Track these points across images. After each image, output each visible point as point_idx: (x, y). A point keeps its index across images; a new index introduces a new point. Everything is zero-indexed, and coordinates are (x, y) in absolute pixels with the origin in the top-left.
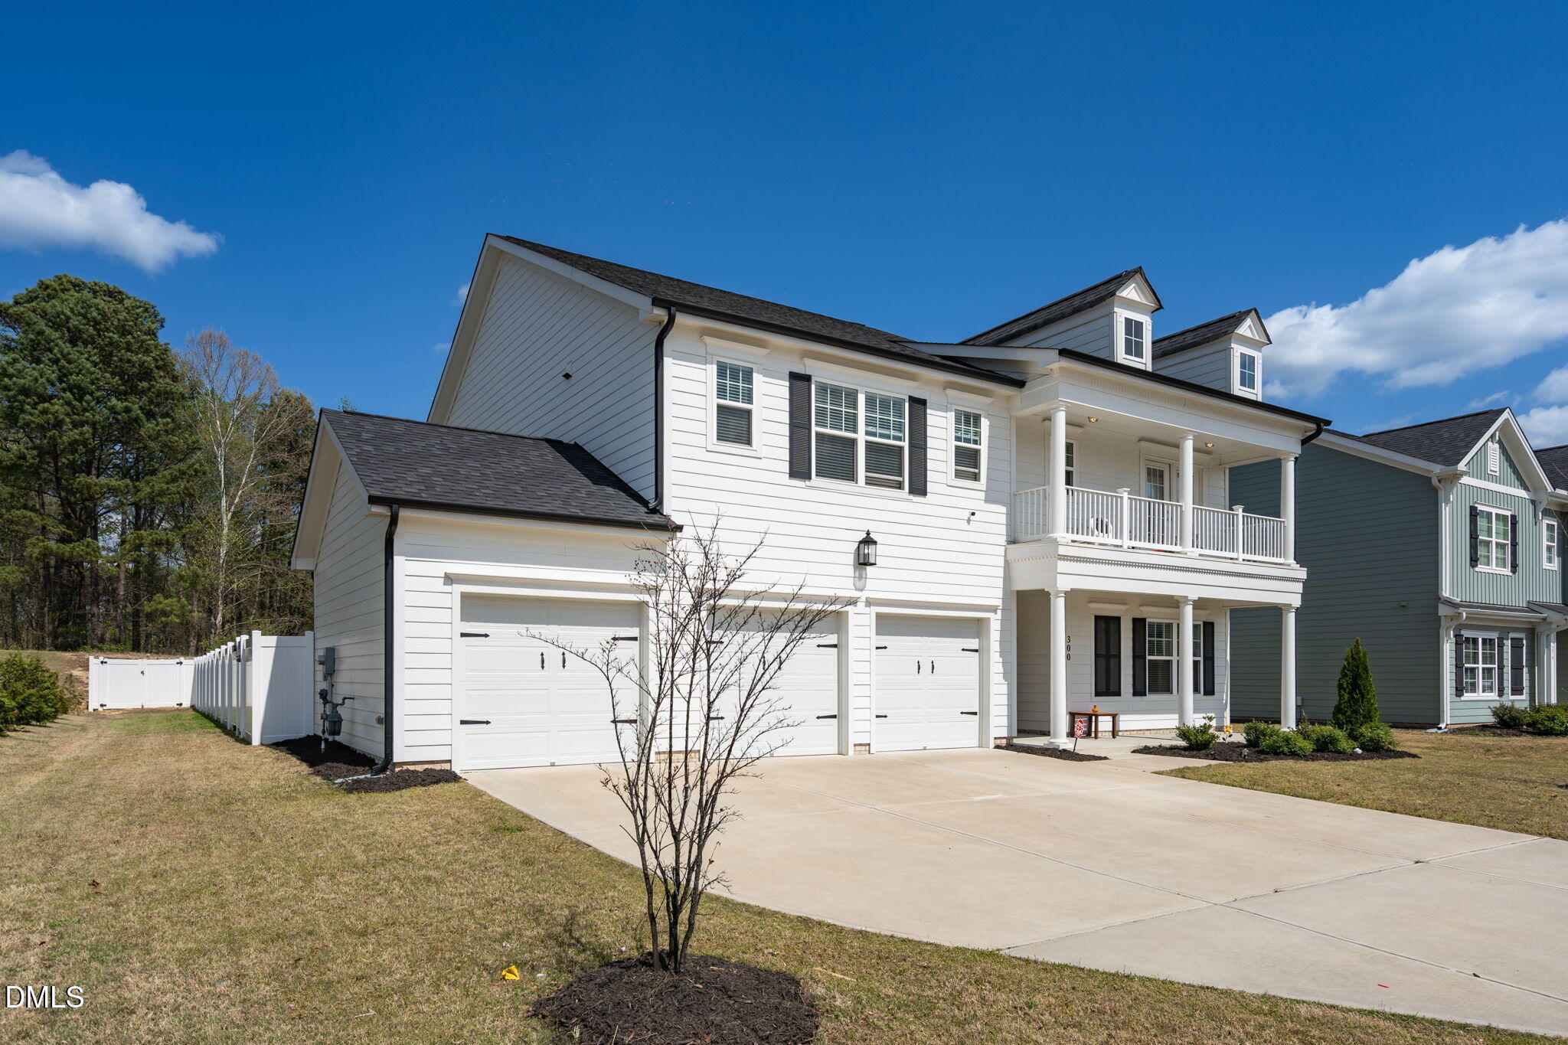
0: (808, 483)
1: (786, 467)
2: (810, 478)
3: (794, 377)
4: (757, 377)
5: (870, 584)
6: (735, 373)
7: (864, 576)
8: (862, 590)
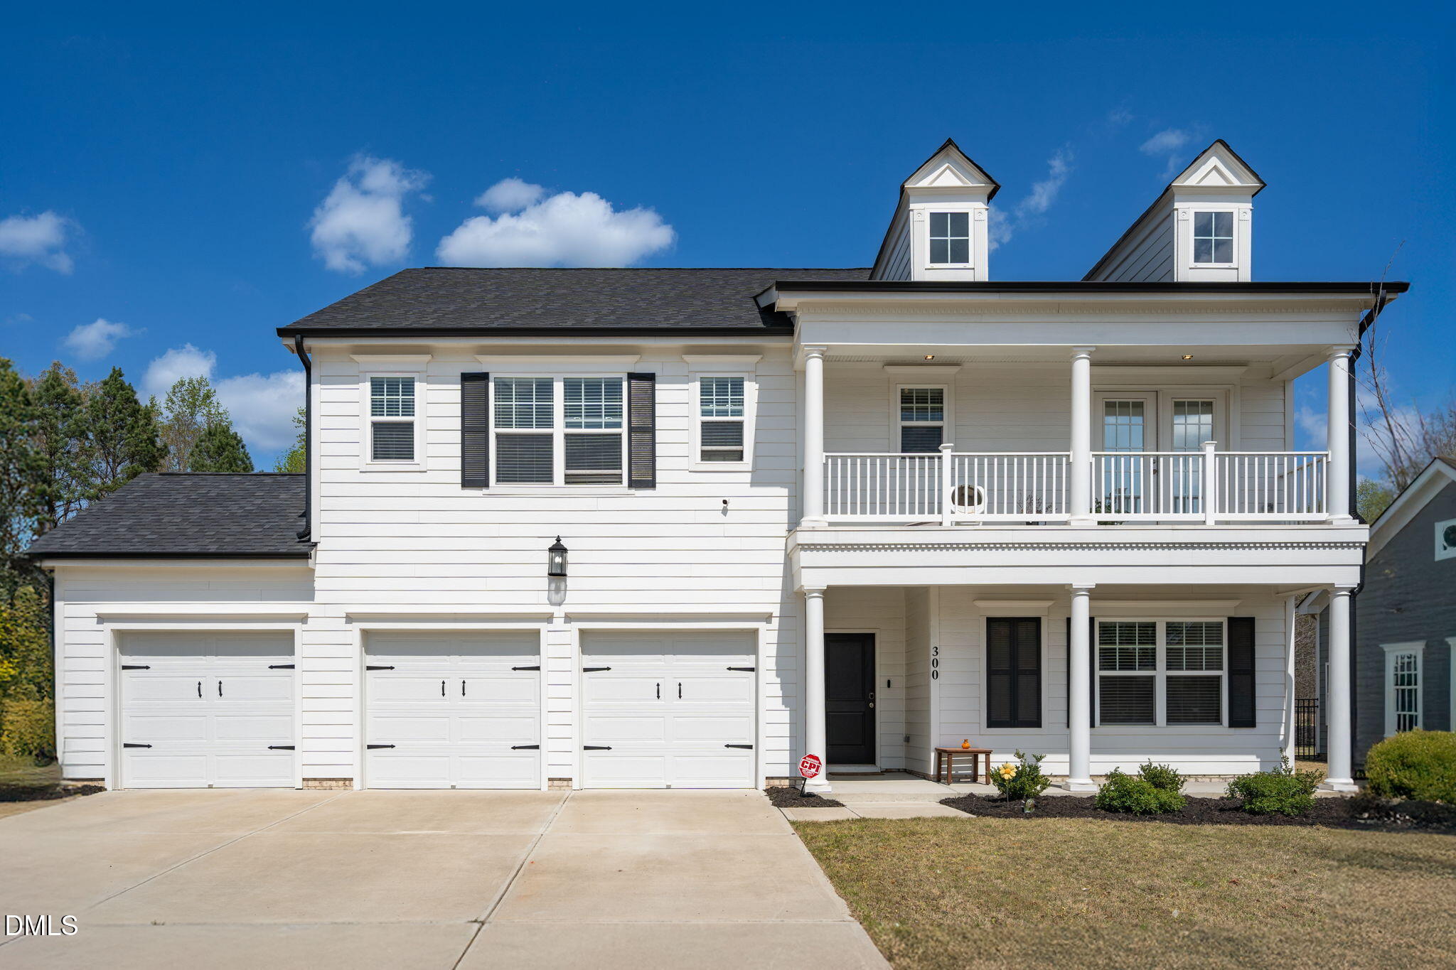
0: (485, 491)
1: (458, 477)
2: (486, 485)
3: (466, 378)
4: (419, 387)
5: (570, 596)
6: (393, 386)
7: (563, 588)
8: (560, 604)
